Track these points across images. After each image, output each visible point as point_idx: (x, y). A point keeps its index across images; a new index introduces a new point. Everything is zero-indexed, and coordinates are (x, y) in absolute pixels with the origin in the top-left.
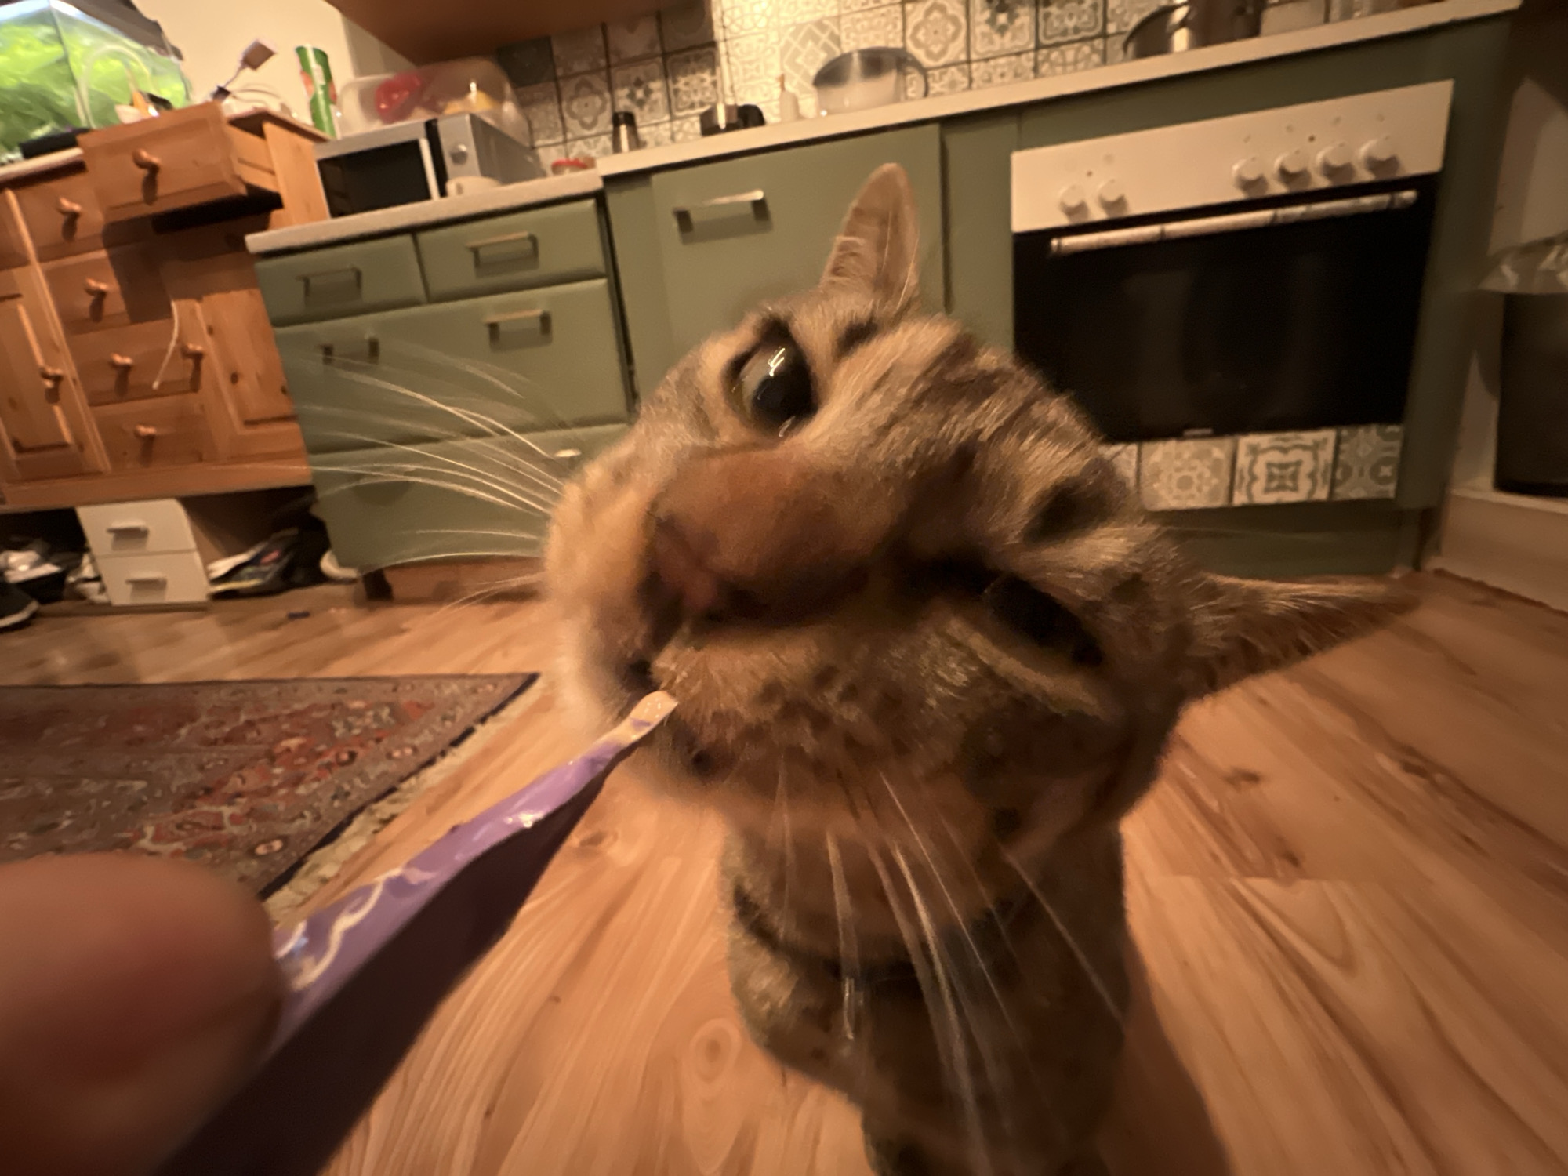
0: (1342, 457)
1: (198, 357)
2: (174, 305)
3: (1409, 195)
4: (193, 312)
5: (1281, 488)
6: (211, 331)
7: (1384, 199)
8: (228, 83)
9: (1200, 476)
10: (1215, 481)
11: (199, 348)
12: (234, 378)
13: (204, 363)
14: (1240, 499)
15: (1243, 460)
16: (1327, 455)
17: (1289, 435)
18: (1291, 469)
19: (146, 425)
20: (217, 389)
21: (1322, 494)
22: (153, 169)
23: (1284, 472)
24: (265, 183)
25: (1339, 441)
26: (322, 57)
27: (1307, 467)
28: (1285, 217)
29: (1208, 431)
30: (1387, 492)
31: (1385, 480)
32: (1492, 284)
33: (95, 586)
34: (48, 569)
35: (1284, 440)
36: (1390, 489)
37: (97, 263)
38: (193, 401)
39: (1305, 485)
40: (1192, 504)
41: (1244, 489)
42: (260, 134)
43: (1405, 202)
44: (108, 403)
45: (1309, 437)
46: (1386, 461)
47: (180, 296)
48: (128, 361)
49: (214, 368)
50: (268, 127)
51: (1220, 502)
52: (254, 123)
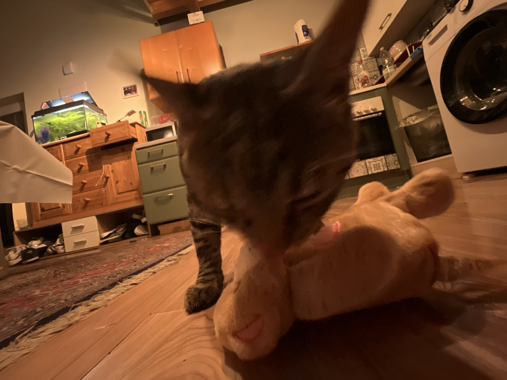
0: (387, 161)
1: (107, 178)
2: (103, 166)
3: (380, 113)
4: (108, 167)
5: (378, 169)
6: (112, 171)
7: (376, 114)
8: (120, 120)
9: (360, 169)
10: (364, 170)
11: (109, 176)
12: (117, 182)
13: (109, 180)
14: (370, 173)
15: (368, 165)
16: (384, 161)
17: (375, 158)
18: (378, 165)
19: (88, 198)
20: (111, 185)
21: (386, 169)
22: (109, 135)
23: (377, 166)
24: (135, 136)
25: (385, 158)
26: (145, 113)
27: (381, 164)
28: (360, 119)
29: (359, 160)
30: (398, 167)
31: (397, 165)
32: (400, 126)
33: (61, 247)
34: (43, 245)
35: (375, 159)
36: (399, 166)
37: (83, 159)
38: (103, 190)
39: (382, 167)
40: (360, 175)
41: (370, 170)
42: (134, 126)
43: (380, 115)
44: (78, 193)
45: (379, 158)
46: (396, 161)
47: (105, 164)
48: (86, 182)
49: (112, 180)
50: (136, 125)
51: (366, 174)
52: (133, 125)
